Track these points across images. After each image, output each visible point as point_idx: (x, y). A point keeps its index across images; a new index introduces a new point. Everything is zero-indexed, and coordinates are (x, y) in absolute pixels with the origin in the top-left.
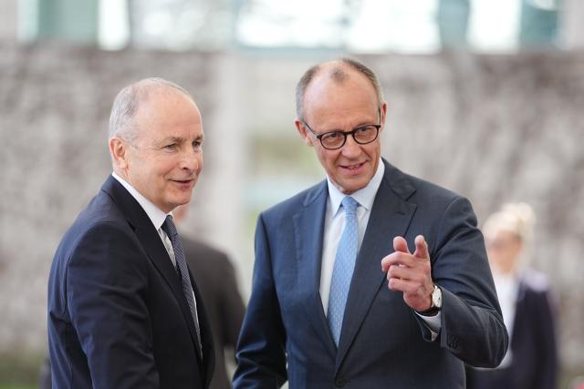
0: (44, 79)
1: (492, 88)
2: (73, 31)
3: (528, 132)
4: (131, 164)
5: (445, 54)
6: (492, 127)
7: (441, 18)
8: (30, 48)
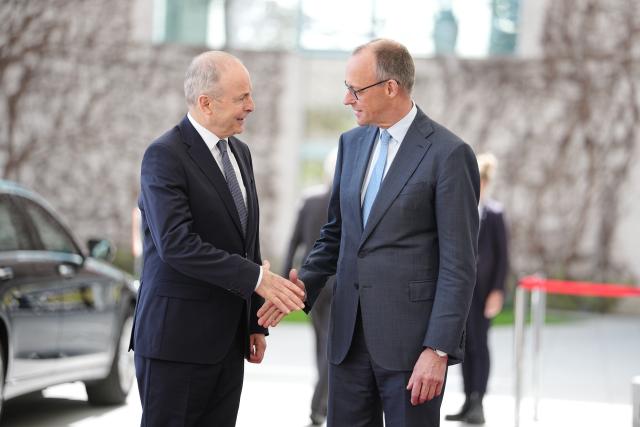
0: (168, 68)
1: (470, 84)
2: (189, 36)
3: (493, 114)
4: (214, 112)
5: (439, 59)
6: (470, 108)
7: (436, 37)
8: (159, 48)
